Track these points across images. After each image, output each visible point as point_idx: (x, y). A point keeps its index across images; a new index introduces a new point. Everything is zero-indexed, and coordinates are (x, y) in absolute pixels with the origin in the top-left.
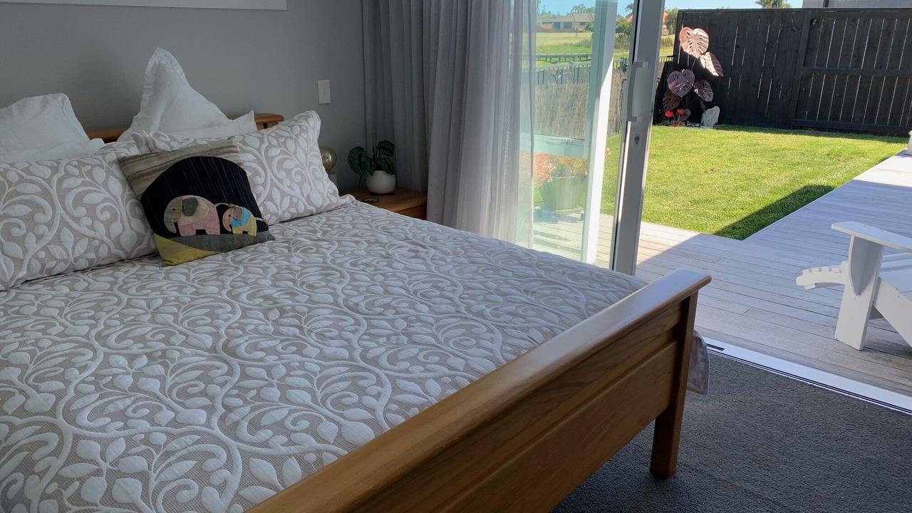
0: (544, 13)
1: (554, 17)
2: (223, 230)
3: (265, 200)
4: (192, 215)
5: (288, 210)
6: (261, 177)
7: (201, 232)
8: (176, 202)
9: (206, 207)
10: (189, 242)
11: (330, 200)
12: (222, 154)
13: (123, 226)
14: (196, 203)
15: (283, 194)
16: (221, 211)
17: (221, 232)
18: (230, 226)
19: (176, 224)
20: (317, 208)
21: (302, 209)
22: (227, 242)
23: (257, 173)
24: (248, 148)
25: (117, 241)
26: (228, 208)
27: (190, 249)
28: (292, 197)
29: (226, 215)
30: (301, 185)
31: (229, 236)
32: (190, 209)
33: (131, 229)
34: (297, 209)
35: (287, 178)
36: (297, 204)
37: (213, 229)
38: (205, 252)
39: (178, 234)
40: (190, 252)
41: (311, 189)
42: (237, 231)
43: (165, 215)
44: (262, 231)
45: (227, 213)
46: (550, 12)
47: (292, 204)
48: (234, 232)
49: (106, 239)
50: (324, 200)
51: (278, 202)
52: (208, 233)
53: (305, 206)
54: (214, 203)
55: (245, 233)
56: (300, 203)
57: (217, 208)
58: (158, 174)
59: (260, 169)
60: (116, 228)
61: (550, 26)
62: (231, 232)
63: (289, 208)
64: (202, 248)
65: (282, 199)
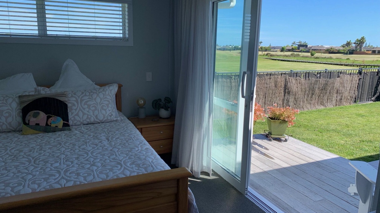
0: (369, 46)
1: (373, 48)
2: (47, 124)
3: (75, 115)
4: (35, 118)
5: (85, 120)
6: (75, 106)
7: (37, 124)
8: (32, 113)
9: (42, 116)
10: (32, 127)
11: (107, 118)
12: (57, 97)
13: (13, 119)
14: (39, 113)
15: (84, 114)
16: (48, 118)
17: (46, 125)
18: (51, 123)
19: (29, 120)
20: (100, 121)
21: (92, 120)
22: (48, 129)
23: (74, 105)
24: (75, 96)
25: (10, 124)
26: (51, 117)
27: (31, 130)
28: (88, 115)
29: (50, 120)
30: (93, 111)
31: (49, 127)
32: (35, 116)
33: (16, 120)
34: (90, 120)
35: (87, 108)
36: (90, 119)
37: (43, 124)
38: (38, 132)
39: (29, 124)
40: (32, 131)
41: (99, 113)
42: (53, 125)
43: (27, 116)
44: (65, 127)
45: (51, 118)
46: (372, 46)
47: (87, 118)
48: (51, 126)
49: (5, 123)
50: (104, 117)
51: (81, 116)
52: (40, 125)
53: (94, 119)
54: (46, 114)
55: (56, 126)
56: (92, 118)
57: (47, 116)
58: (29, 102)
59: (76, 103)
60: (10, 120)
61: (370, 52)
62: (50, 126)
63: (86, 119)
64: (36, 130)
65: (83, 115)
